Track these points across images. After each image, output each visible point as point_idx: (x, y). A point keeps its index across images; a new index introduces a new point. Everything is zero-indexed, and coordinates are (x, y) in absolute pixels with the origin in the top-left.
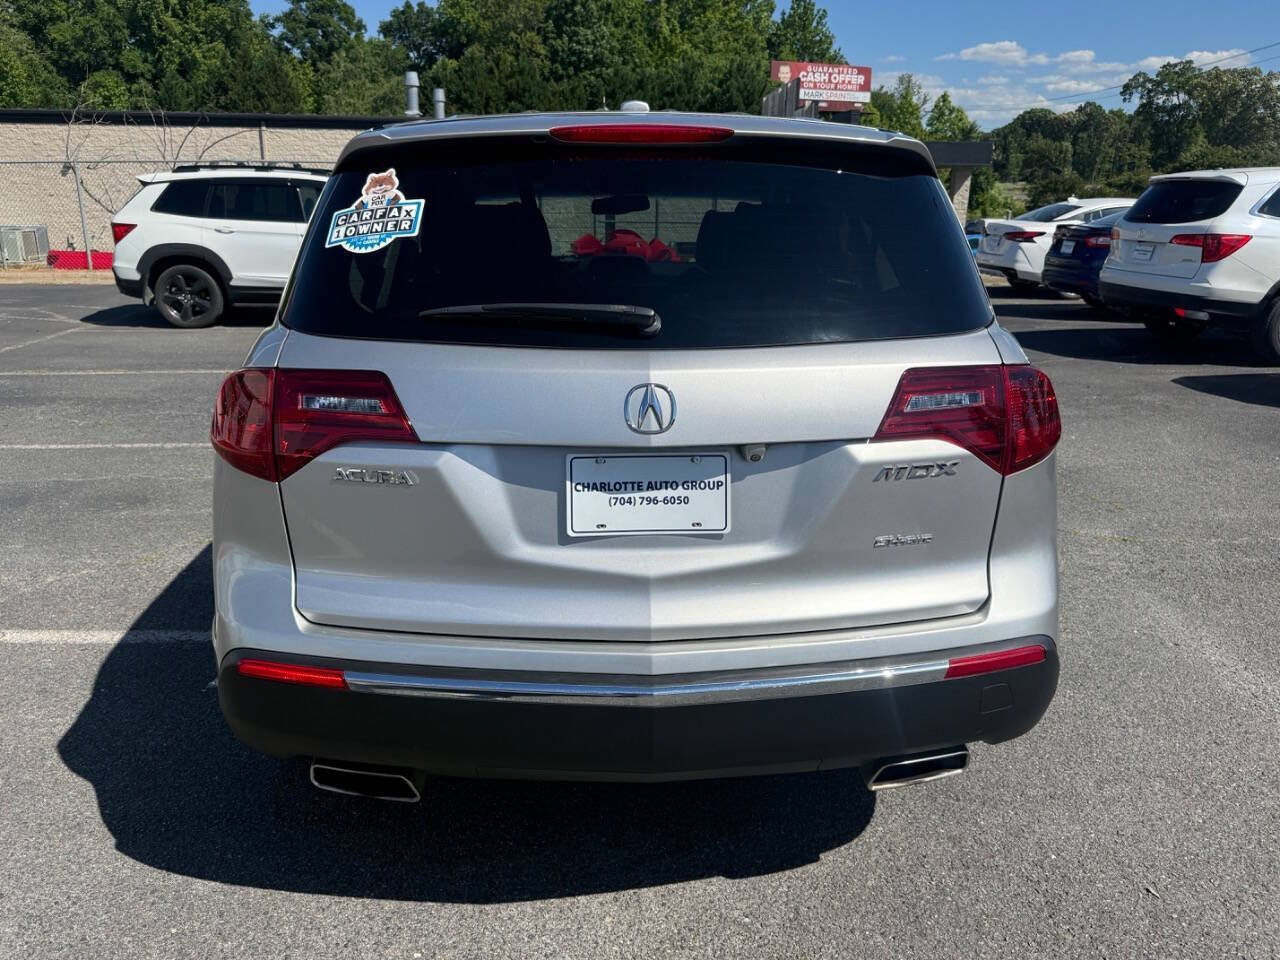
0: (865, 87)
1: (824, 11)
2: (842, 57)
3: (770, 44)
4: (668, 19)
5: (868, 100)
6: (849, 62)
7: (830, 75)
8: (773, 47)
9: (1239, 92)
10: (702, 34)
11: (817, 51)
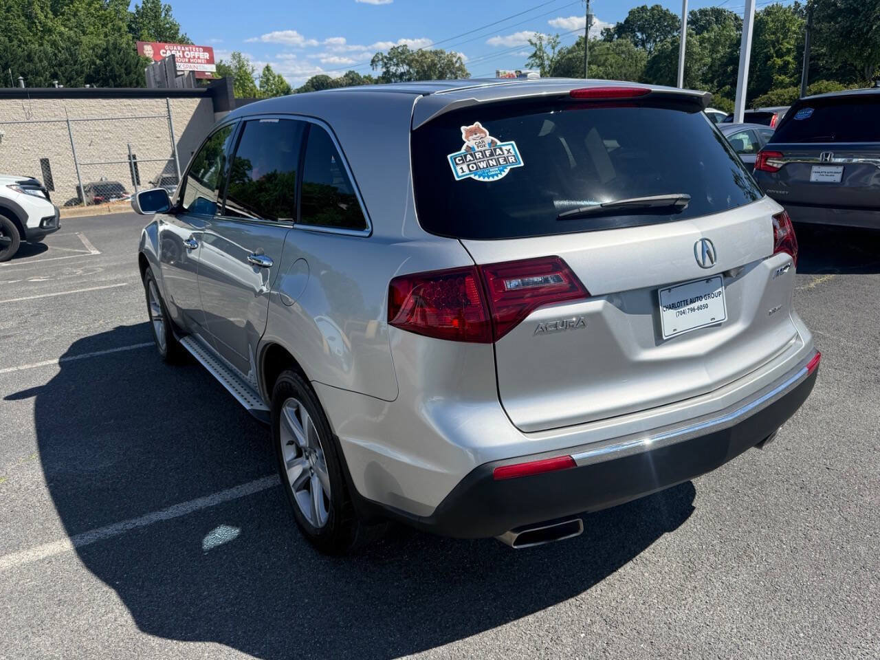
0: (211, 61)
1: (169, 6)
2: (188, 39)
3: (131, 29)
4: (42, 8)
5: (215, 70)
6: (194, 43)
7: (183, 52)
8: (135, 30)
9: (435, 65)
10: (73, 20)
11: (167, 35)
